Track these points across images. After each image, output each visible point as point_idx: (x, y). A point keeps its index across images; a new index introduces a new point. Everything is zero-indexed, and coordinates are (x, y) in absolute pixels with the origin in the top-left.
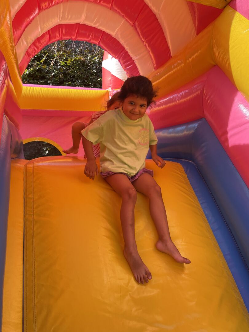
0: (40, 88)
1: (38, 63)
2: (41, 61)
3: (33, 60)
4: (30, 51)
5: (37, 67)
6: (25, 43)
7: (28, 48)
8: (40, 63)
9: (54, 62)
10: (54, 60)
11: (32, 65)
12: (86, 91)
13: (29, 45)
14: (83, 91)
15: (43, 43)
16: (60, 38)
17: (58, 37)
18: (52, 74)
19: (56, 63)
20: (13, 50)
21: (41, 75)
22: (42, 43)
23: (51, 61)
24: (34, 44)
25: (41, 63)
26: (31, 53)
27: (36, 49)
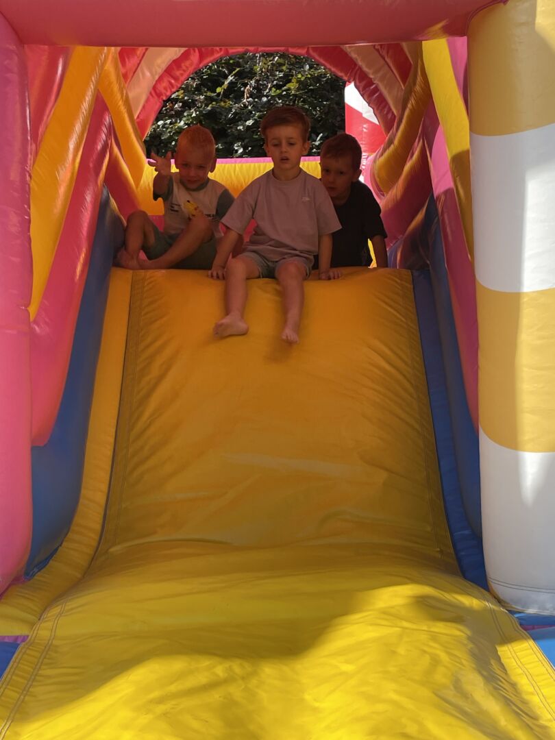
4: (161, 88)
6: (148, 74)
7: (154, 83)
13: (157, 77)
15: (187, 67)
16: (222, 53)
17: (218, 52)
20: (122, 94)
22: (184, 68)
24: (169, 71)
26: (163, 91)
27: (173, 81)
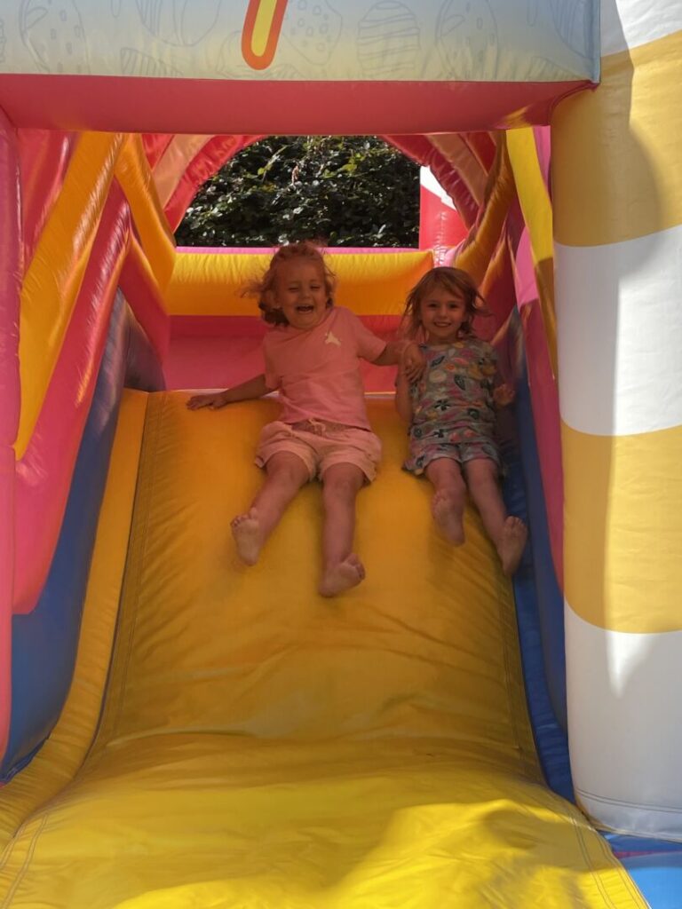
0: (232, 256)
1: (249, 176)
2: (261, 171)
3: (236, 171)
5: (246, 189)
8: (254, 177)
9: (303, 170)
10: (302, 162)
11: (230, 184)
12: (365, 256)
14: (354, 258)
18: (293, 208)
19: (309, 173)
21: (258, 215)
23: (293, 166)
25: (261, 177)
27: (211, 163)
